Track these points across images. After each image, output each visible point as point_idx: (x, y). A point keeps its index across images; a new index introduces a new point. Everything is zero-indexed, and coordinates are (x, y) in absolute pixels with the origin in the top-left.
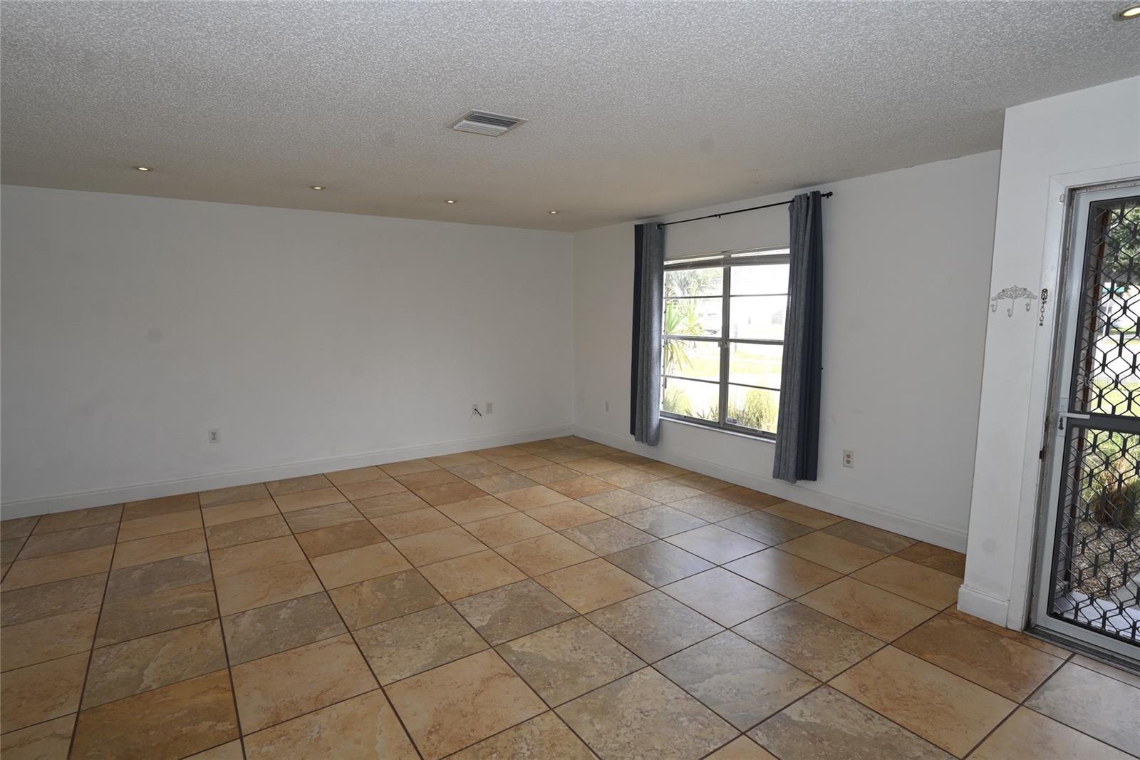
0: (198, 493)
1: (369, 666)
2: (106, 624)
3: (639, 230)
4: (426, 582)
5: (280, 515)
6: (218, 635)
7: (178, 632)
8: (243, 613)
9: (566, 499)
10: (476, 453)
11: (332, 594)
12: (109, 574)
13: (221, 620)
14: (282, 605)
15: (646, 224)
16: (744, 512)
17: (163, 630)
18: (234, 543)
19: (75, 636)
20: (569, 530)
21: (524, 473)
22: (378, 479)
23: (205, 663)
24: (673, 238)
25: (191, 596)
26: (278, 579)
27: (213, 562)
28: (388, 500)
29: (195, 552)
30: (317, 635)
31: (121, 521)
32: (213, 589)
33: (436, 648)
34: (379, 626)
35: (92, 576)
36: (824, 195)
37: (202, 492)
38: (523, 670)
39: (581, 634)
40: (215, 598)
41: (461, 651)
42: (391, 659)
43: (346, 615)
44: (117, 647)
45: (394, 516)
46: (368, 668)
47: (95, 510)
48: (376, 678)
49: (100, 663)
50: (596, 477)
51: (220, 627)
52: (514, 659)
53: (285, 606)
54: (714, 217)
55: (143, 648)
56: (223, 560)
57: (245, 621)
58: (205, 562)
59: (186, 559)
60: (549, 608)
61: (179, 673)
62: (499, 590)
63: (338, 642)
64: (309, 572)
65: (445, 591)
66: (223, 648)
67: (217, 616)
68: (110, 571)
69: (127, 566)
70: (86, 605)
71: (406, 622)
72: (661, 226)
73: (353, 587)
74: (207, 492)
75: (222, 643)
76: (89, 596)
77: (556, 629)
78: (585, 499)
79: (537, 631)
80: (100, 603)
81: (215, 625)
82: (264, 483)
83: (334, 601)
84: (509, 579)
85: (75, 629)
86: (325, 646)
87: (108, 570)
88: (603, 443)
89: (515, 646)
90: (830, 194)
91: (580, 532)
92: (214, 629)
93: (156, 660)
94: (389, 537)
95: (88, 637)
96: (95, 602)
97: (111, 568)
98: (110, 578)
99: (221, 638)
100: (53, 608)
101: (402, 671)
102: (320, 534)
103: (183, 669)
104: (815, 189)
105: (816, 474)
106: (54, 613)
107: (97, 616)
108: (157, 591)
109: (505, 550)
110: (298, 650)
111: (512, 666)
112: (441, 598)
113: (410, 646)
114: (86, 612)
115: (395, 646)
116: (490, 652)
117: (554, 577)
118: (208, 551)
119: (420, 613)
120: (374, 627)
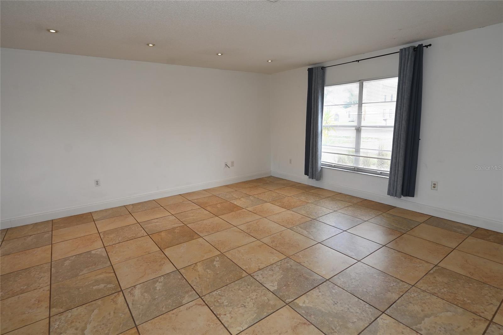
0: (91, 212)
1: (221, 321)
2: (55, 298)
3: (310, 71)
4: (231, 262)
5: (138, 224)
6: (124, 303)
7: (99, 302)
8: (135, 286)
9: (284, 210)
10: (227, 186)
11: (182, 271)
12: (51, 263)
13: (122, 292)
14: (155, 281)
15: (315, 68)
16: (378, 214)
17: (90, 301)
18: (117, 242)
19: (38, 307)
20: (295, 227)
21: (256, 196)
22: (183, 202)
23: (121, 323)
24: (330, 74)
25: (102, 276)
26: (149, 264)
27: (109, 254)
28: (192, 213)
29: (97, 248)
30: (183, 300)
31: (52, 231)
32: (113, 271)
33: (255, 306)
34: (216, 292)
35: (42, 265)
36: (426, 46)
37: (92, 212)
38: (312, 319)
39: (333, 293)
40: (115, 277)
41: (270, 308)
42: (232, 316)
43: (194, 286)
44: (65, 314)
45: (199, 222)
46: (220, 323)
47: (36, 224)
48: (227, 330)
49: (56, 326)
50: (293, 197)
51: (123, 297)
52: (303, 312)
53: (157, 281)
54: (356, 62)
55: (80, 315)
56: (114, 252)
57: (137, 292)
58: (104, 254)
59: (93, 252)
60: (307, 276)
61: (106, 332)
62: (274, 266)
63: (196, 304)
64: (164, 258)
65: (245, 267)
66: (129, 312)
67: (120, 290)
68: (51, 262)
69: (61, 258)
70: (41, 285)
71: (230, 289)
72: (323, 68)
73: (192, 267)
74: (95, 212)
75: (127, 309)
76: (42, 279)
77: (317, 290)
78: (294, 209)
79: (307, 292)
80: (49, 283)
81: (120, 296)
82: (124, 206)
83: (184, 276)
84: (277, 259)
85: (37, 302)
86: (189, 308)
87: (50, 261)
88: (288, 179)
89: (300, 302)
90: (430, 45)
91: (301, 228)
92: (121, 299)
93: (90, 322)
94: (201, 235)
95: (46, 308)
96: (46, 283)
97: (51, 260)
98: (52, 266)
99: (126, 305)
100: (22, 288)
101: (241, 324)
102: (163, 234)
103: (108, 329)
104: (420, 43)
105: (414, 193)
106: (23, 292)
107: (49, 292)
108: (81, 274)
109: (266, 240)
110: (174, 311)
111: (305, 317)
112: (244, 272)
113: (239, 306)
114: (42, 290)
115: (231, 306)
116: (287, 308)
117: (300, 256)
118: (105, 247)
119: (236, 282)
120: (214, 293)
